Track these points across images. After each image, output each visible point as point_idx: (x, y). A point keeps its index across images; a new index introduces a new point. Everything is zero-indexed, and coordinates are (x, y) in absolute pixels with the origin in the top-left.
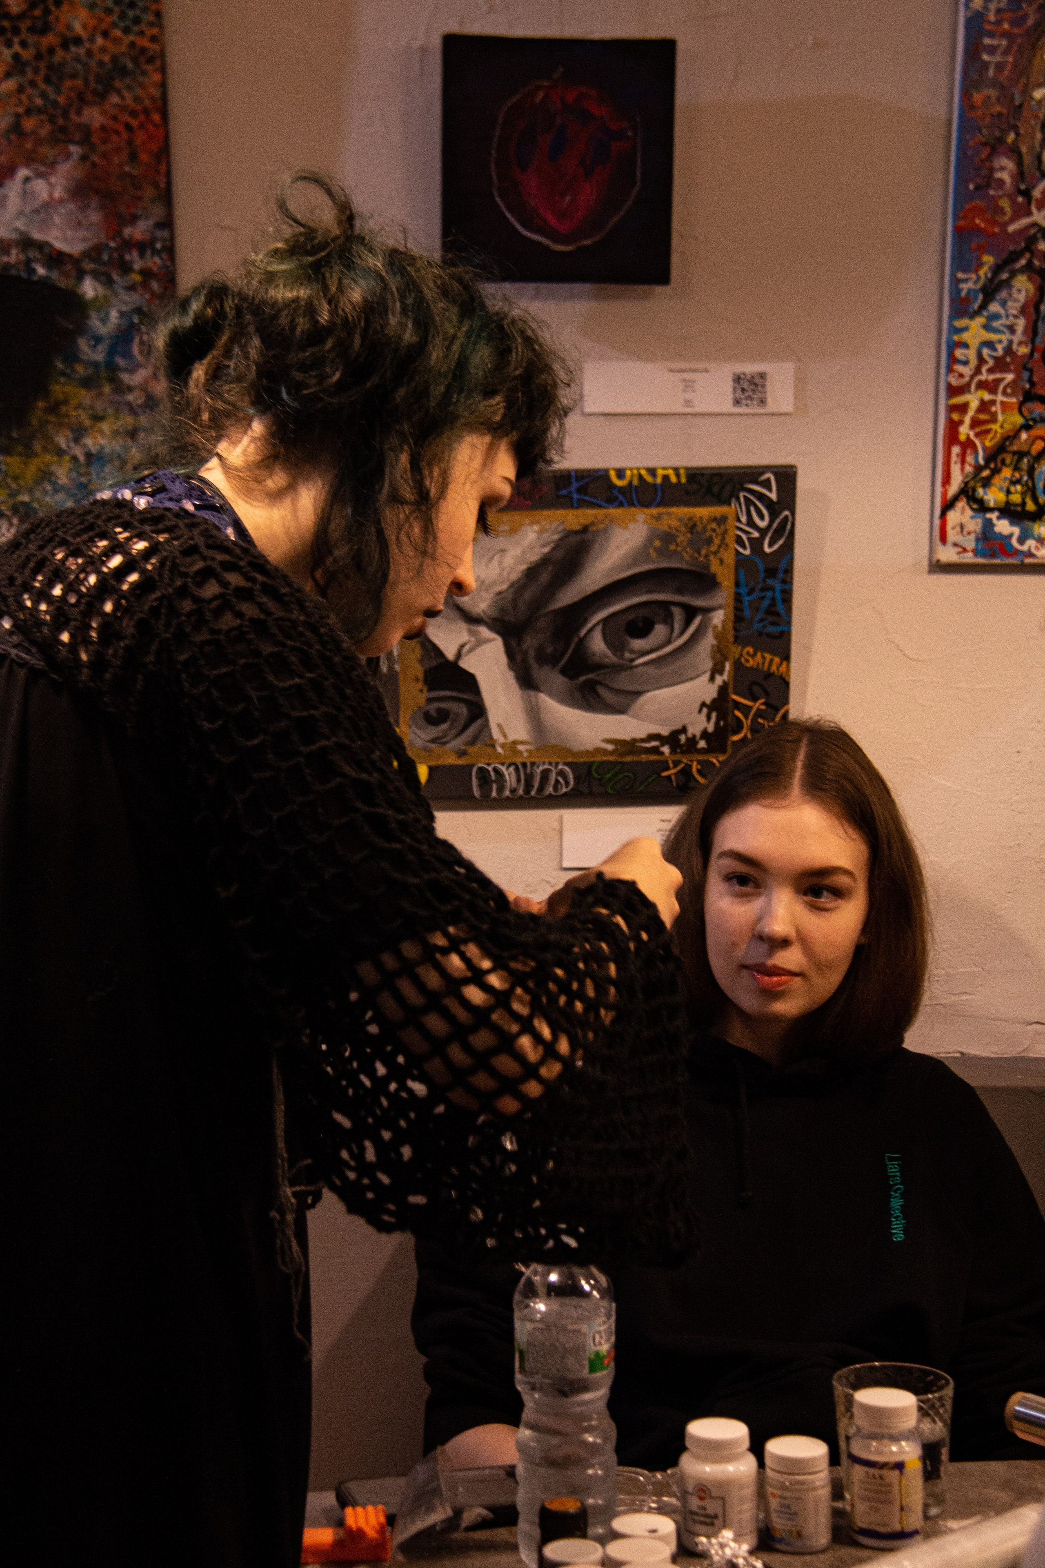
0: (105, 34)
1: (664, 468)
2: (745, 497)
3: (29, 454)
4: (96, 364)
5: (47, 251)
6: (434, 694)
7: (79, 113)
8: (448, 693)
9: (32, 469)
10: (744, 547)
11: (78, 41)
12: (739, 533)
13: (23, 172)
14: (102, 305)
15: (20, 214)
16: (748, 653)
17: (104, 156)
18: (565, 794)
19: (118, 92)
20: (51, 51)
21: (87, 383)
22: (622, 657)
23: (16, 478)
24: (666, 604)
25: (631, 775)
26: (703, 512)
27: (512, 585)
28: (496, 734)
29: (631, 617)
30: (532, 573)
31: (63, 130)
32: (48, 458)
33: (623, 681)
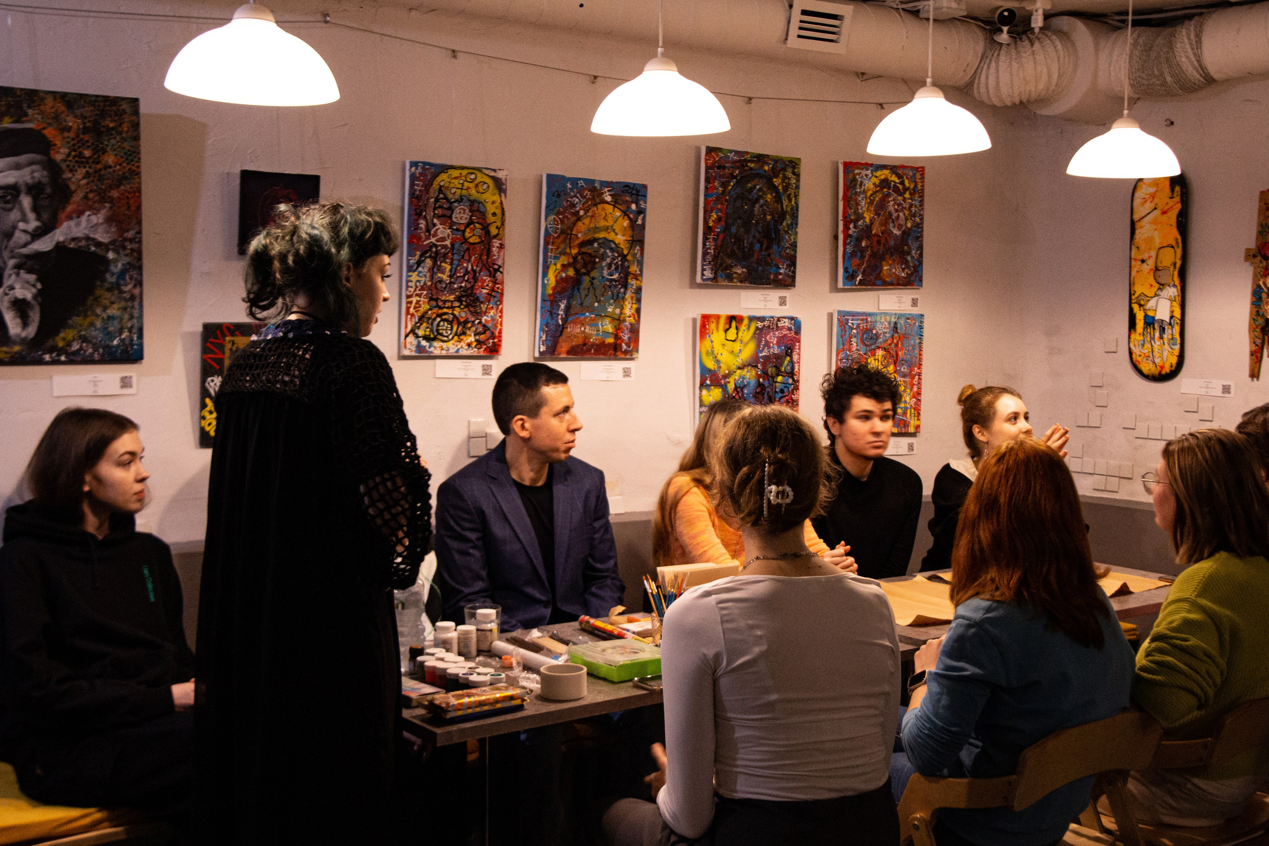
0: (120, 165)
3: (86, 316)
4: (112, 283)
7: (110, 192)
9: (87, 322)
11: (110, 167)
13: (88, 213)
14: (115, 261)
15: (85, 228)
17: (119, 207)
19: (124, 185)
20: (100, 170)
21: (109, 290)
23: (80, 326)
31: (103, 198)
32: (94, 318)
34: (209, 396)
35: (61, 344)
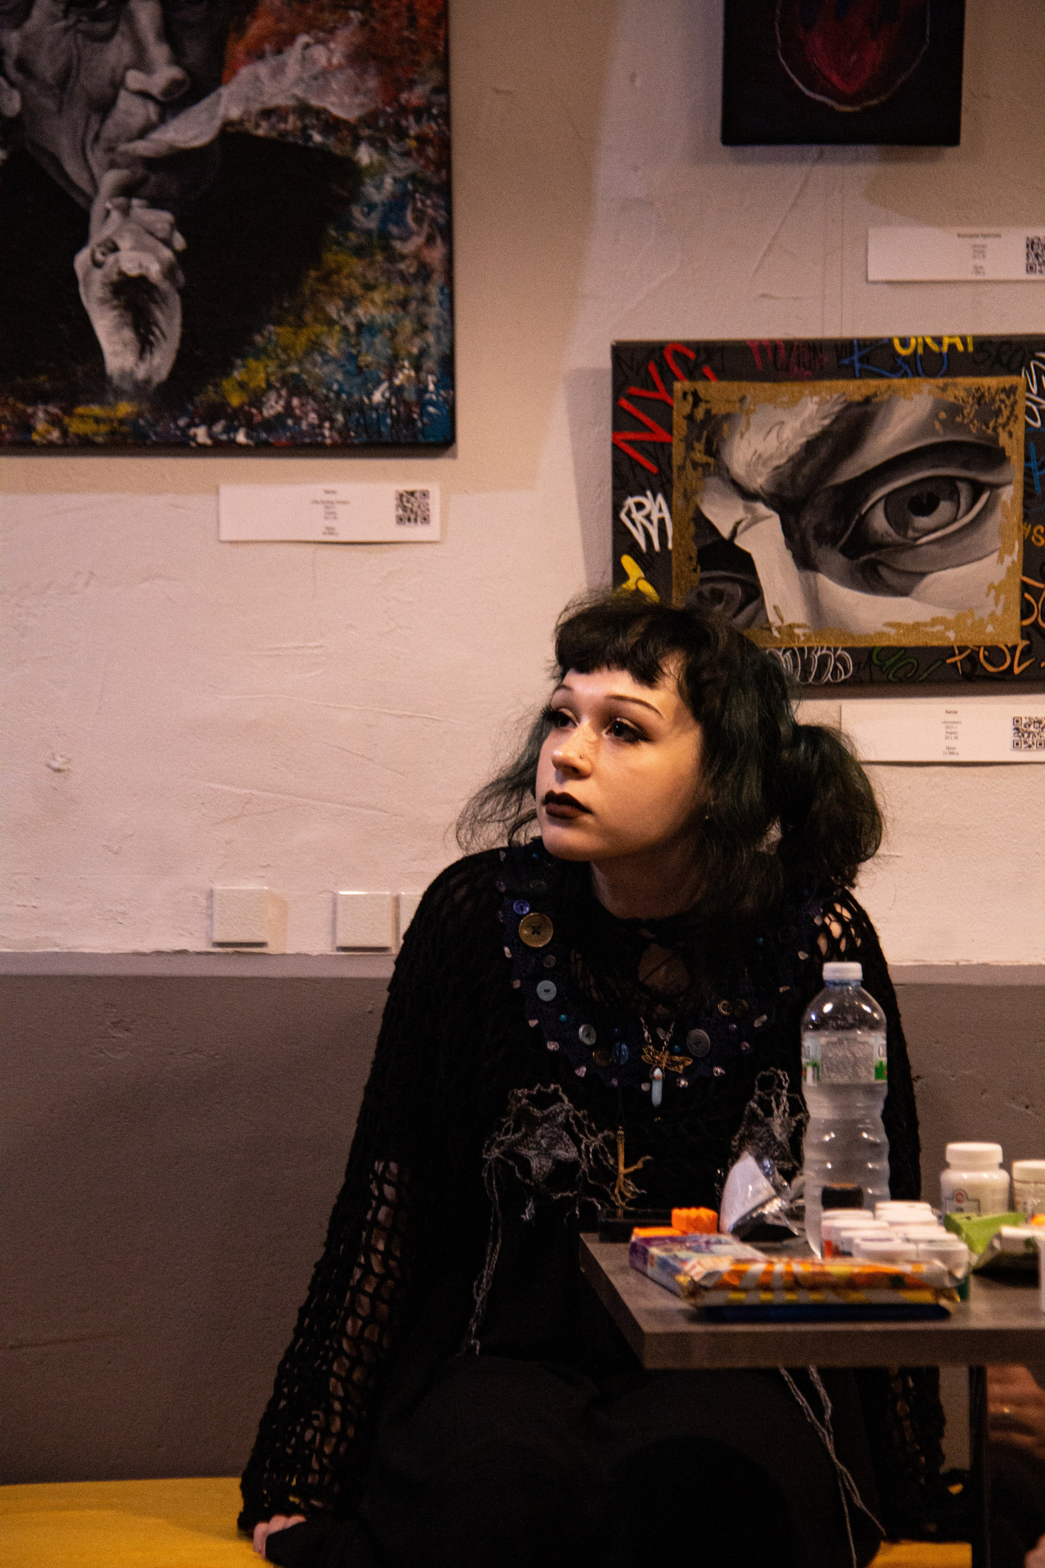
1: (950, 337)
2: (1035, 366)
3: (300, 324)
4: (368, 233)
5: (323, 116)
6: (706, 574)
8: (722, 573)
9: (302, 340)
10: (1036, 420)
12: (1030, 404)
13: (303, 39)
14: (377, 171)
15: (300, 80)
16: (1039, 532)
17: (384, 21)
18: (844, 682)
21: (359, 252)
22: (905, 536)
23: (285, 350)
24: (952, 481)
25: (915, 662)
26: (991, 383)
27: (791, 459)
28: (772, 617)
29: (915, 492)
30: (811, 446)
32: (319, 328)
33: (907, 561)
34: (633, 549)
35: (235, 400)
